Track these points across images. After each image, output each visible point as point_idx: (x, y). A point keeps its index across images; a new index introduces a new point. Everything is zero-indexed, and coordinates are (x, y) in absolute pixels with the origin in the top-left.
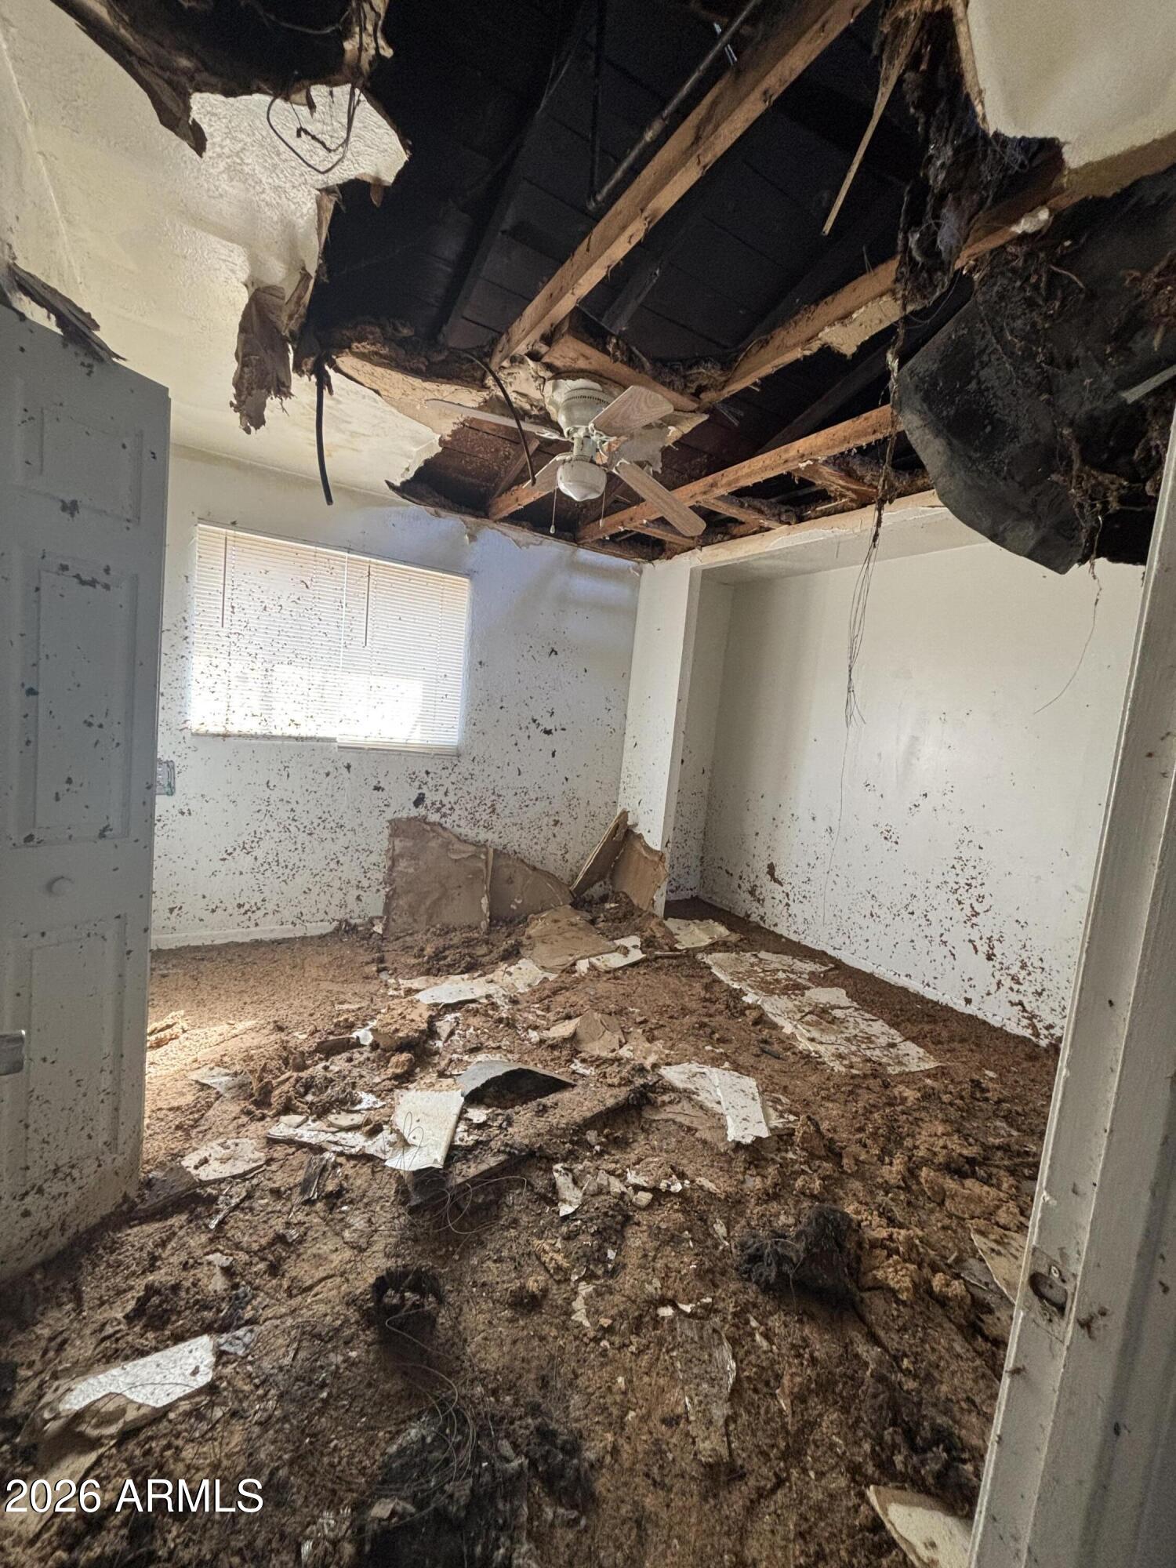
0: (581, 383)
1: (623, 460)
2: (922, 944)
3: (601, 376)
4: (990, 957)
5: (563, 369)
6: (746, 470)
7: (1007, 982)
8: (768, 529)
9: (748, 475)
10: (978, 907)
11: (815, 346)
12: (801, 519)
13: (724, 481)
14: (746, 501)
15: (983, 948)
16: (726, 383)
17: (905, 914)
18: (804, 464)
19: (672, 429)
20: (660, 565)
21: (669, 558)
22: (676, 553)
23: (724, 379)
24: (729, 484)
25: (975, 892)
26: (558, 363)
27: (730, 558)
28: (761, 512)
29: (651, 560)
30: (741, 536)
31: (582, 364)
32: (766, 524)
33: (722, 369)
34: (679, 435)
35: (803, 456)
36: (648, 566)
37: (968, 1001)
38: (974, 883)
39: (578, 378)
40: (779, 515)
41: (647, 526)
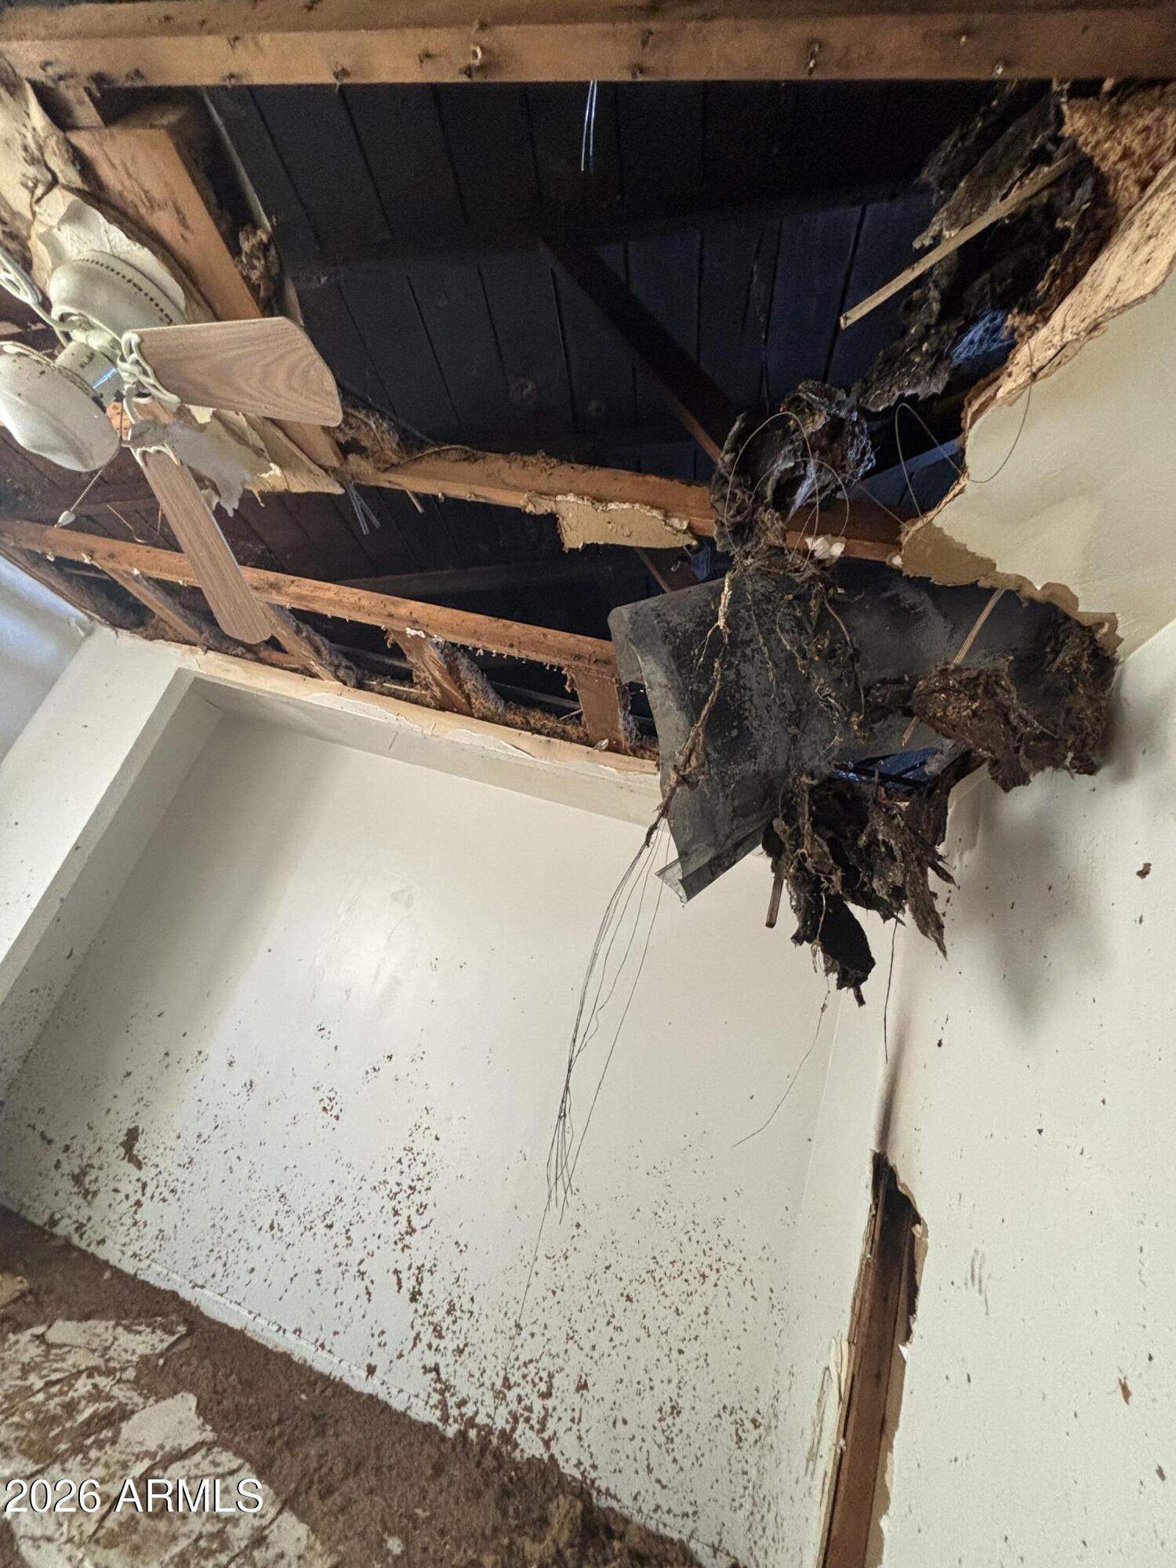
0: (142, 256)
1: (167, 450)
2: (331, 1274)
3: (195, 284)
4: (414, 1297)
5: (115, 198)
6: (330, 595)
7: (427, 1336)
8: (314, 676)
9: (332, 603)
10: (417, 1223)
11: (544, 507)
12: (360, 685)
13: (293, 589)
14: (306, 630)
15: (409, 1284)
16: (393, 467)
17: (320, 1228)
18: (413, 632)
19: (276, 470)
20: (128, 641)
21: (151, 638)
22: (163, 638)
23: (395, 459)
24: (301, 597)
25: (417, 1198)
27: (243, 682)
28: (318, 652)
29: (115, 625)
30: (272, 665)
31: (164, 222)
32: (317, 669)
33: (398, 444)
34: (280, 486)
35: (416, 622)
36: (105, 632)
37: (371, 1370)
38: (418, 1185)
39: (144, 244)
40: (337, 667)
41: (136, 579)
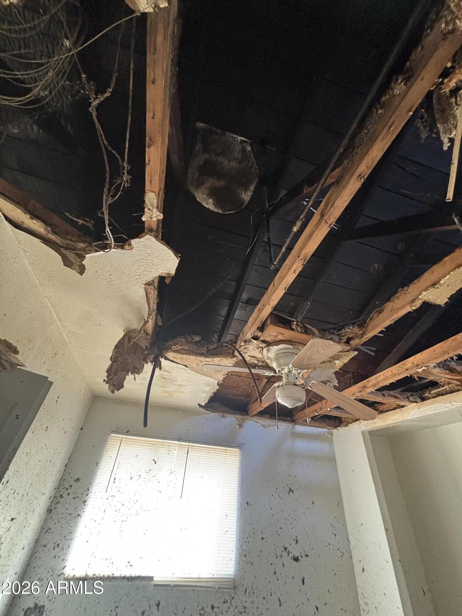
0: (281, 346)
1: (313, 382)
3: (291, 341)
5: (271, 341)
9: (385, 380)
11: (418, 304)
18: (421, 370)
19: (337, 362)
26: (268, 339)
29: (336, 427)
30: (387, 411)
31: (280, 337)
32: (402, 403)
34: (342, 364)
35: (418, 365)
36: (335, 431)
41: (330, 411)
